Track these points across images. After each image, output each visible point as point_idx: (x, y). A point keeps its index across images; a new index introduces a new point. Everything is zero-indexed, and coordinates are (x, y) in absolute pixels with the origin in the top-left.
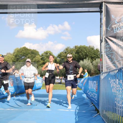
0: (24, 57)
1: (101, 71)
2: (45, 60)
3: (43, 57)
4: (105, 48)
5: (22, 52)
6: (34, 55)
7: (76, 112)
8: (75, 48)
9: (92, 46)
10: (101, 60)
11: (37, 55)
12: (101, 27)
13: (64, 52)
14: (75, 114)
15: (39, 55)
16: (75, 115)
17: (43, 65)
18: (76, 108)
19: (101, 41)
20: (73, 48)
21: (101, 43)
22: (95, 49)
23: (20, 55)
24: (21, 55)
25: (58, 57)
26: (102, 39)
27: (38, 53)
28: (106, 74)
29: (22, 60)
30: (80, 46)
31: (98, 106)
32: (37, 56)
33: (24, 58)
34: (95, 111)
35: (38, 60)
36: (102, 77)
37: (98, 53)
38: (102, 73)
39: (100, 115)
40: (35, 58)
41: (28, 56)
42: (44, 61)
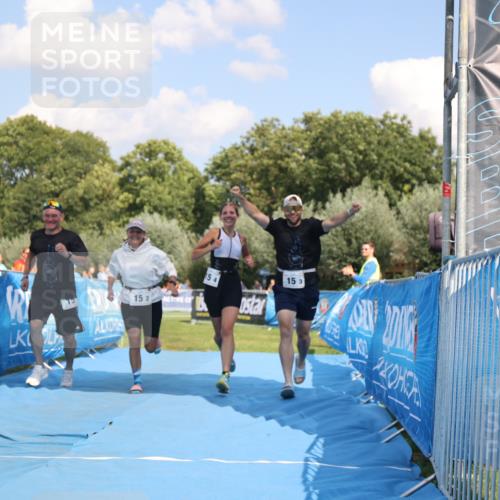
0: (27, 171)
1: (445, 251)
2: (143, 191)
3: (130, 176)
4: (473, 124)
5: (16, 143)
6: (78, 161)
7: (310, 471)
8: (302, 127)
9: (400, 116)
10: (446, 192)
11: (101, 161)
12: (450, 10)
13: (248, 145)
14: (305, 481)
15: (111, 162)
16: (302, 488)
17: (131, 220)
18: (308, 451)
19: (451, 87)
20: (296, 126)
21: (452, 96)
22: (415, 132)
23: (5, 162)
24: (10, 160)
25: (212, 173)
26: (457, 76)
27: (104, 152)
28: (473, 269)
29: (13, 186)
30: (335, 115)
31: (429, 437)
32: (96, 167)
33: (28, 176)
34: (411, 466)
35: (104, 190)
36: (453, 281)
37: (430, 153)
38: (450, 263)
39: (437, 484)
40: (88, 177)
41: (46, 168)
42: (138, 195)
